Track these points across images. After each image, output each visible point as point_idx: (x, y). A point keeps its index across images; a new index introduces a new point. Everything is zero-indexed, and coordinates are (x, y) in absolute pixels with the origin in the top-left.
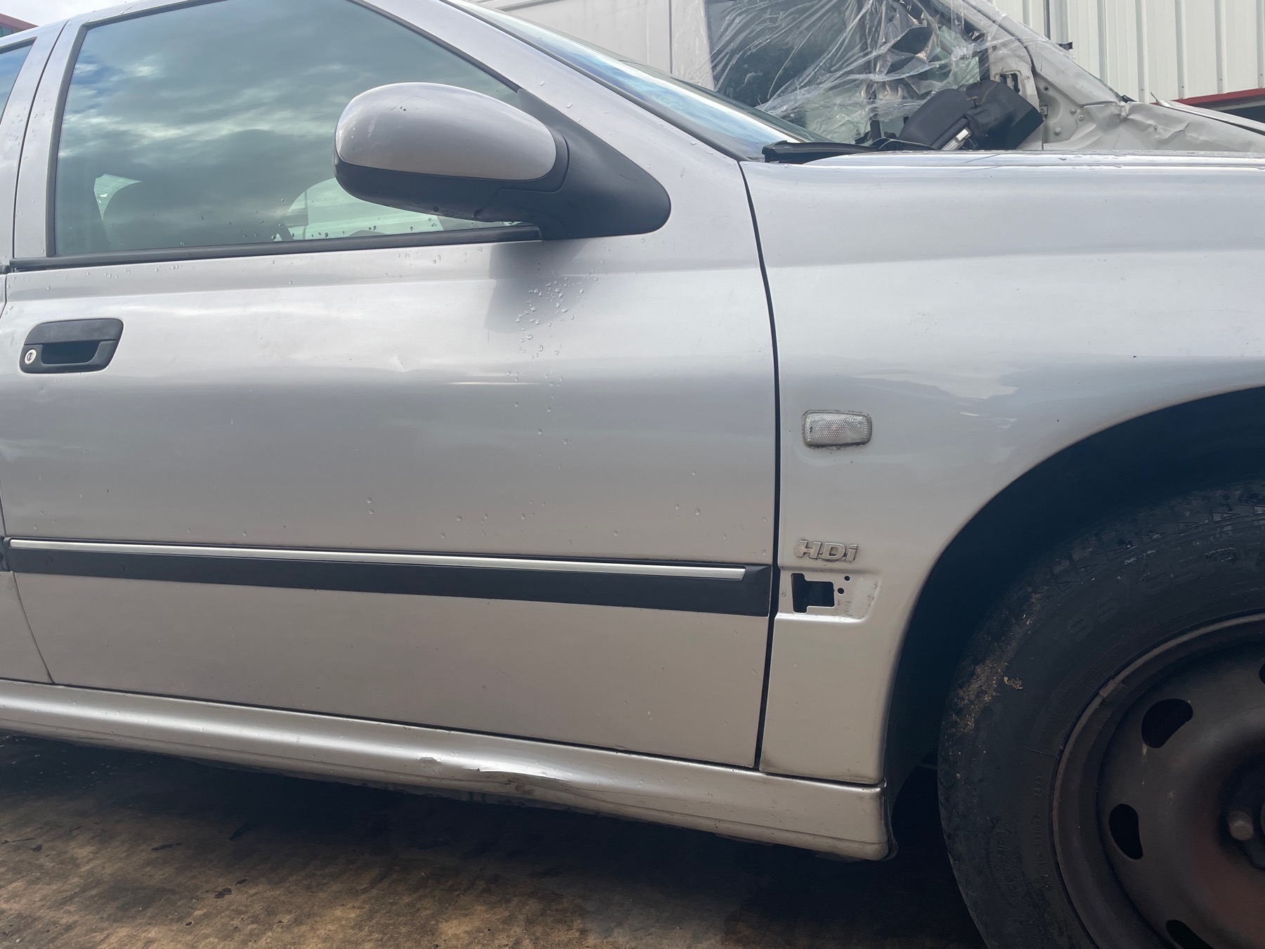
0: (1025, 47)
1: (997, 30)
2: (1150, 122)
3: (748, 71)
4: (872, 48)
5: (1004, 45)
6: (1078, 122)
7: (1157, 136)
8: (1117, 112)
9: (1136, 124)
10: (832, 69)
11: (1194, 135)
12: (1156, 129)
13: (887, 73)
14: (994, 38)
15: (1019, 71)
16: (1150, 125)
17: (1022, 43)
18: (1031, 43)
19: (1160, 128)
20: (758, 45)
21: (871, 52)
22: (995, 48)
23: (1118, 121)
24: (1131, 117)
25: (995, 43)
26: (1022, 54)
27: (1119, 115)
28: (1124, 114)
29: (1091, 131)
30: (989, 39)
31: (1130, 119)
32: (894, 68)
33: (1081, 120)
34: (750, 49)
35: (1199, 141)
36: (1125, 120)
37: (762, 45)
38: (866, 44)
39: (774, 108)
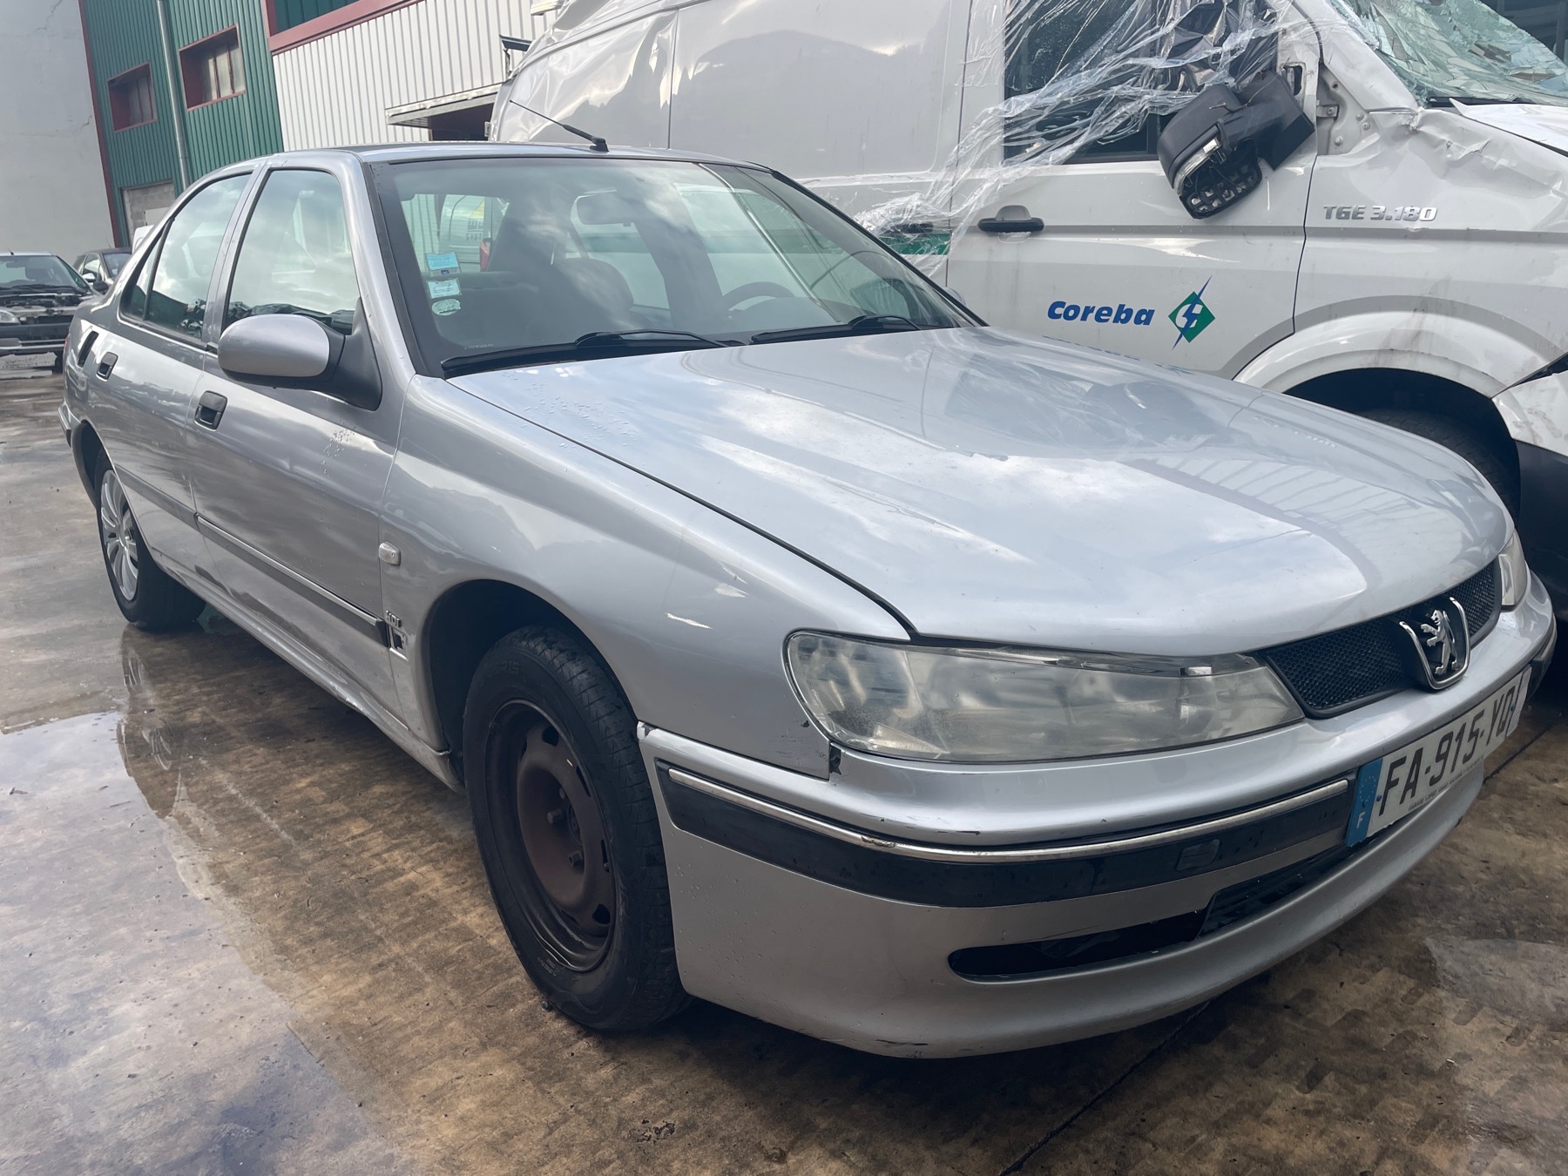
0: (1317, 33)
1: (1289, 10)
2: (1445, 137)
3: (1039, 46)
4: (1160, 24)
5: (1295, 29)
6: (1363, 131)
7: (1449, 156)
8: (1405, 122)
9: (1427, 138)
10: (1119, 48)
11: (1492, 158)
12: (1448, 147)
13: (1168, 58)
14: (1285, 20)
15: (1304, 64)
16: (1444, 141)
17: (1314, 27)
18: (1324, 28)
19: (1455, 144)
20: (1053, 15)
21: (1158, 30)
22: (1285, 32)
23: (1407, 133)
24: (1421, 129)
25: (1286, 26)
26: (1311, 43)
27: (1408, 126)
28: (1413, 125)
29: (1374, 144)
30: (1279, 20)
31: (1420, 132)
32: (1177, 51)
33: (1366, 129)
34: (1043, 20)
35: (1496, 167)
36: (1415, 132)
37: (1055, 16)
38: (1155, 20)
39: (1050, 94)
